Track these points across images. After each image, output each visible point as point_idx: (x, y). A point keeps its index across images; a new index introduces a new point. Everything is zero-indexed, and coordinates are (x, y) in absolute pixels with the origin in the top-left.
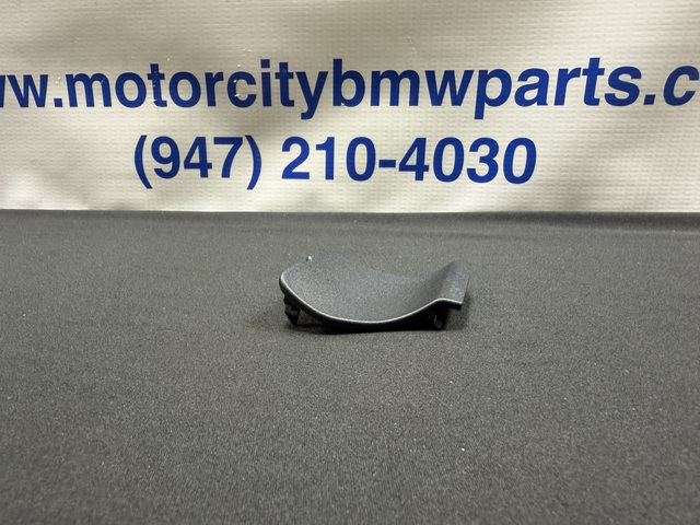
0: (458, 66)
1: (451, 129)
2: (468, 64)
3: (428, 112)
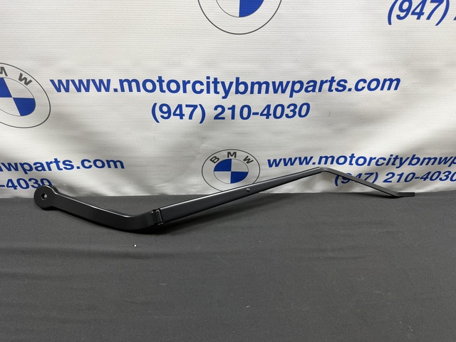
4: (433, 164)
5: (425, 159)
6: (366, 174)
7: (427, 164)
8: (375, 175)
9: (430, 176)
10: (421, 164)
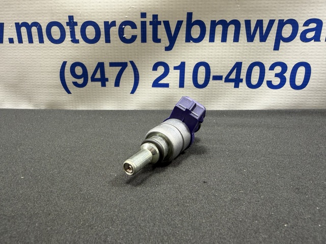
0: (265, 17)
1: (258, 57)
2: (272, 15)
3: (244, 46)
4: (236, 39)
5: (214, 24)
6: (112, 64)
7: (224, 39)
8: (130, 67)
9: (243, 75)
10: (212, 39)
